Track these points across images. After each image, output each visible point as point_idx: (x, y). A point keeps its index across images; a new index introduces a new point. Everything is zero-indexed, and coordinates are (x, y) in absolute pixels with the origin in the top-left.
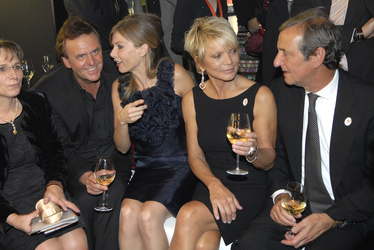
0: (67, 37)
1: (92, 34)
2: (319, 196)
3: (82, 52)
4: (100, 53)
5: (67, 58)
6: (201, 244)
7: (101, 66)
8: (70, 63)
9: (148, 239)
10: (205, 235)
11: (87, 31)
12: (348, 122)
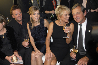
0: (13, 10)
1: (19, 9)
2: (82, 50)
3: (17, 13)
4: (21, 13)
5: (13, 15)
6: (52, 63)
7: (22, 17)
8: (14, 16)
9: (38, 62)
10: (53, 61)
11: (18, 8)
12: (89, 31)
